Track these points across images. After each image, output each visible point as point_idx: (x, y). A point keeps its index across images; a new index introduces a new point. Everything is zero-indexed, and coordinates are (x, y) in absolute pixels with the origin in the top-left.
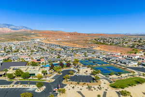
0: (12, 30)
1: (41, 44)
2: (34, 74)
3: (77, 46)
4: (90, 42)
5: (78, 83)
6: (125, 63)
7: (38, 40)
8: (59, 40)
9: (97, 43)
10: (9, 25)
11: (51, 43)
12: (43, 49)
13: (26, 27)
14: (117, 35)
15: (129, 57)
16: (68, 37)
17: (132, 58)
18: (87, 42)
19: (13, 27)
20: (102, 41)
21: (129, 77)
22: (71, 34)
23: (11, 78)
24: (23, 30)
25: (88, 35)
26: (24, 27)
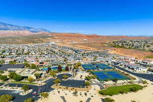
0: (31, 33)
1: (54, 46)
2: (27, 77)
3: (91, 49)
4: (106, 45)
5: (67, 88)
6: (133, 69)
7: (53, 43)
8: (74, 42)
9: (115, 46)
10: (29, 28)
11: (65, 45)
12: (54, 52)
13: (45, 30)
14: (140, 37)
15: (144, 63)
16: (85, 40)
17: (147, 63)
18: (104, 45)
19: (33, 30)
20: (121, 44)
21: (125, 84)
22: (89, 37)
23: (4, 80)
24: (41, 32)
25: (108, 37)
26: (43, 29)
